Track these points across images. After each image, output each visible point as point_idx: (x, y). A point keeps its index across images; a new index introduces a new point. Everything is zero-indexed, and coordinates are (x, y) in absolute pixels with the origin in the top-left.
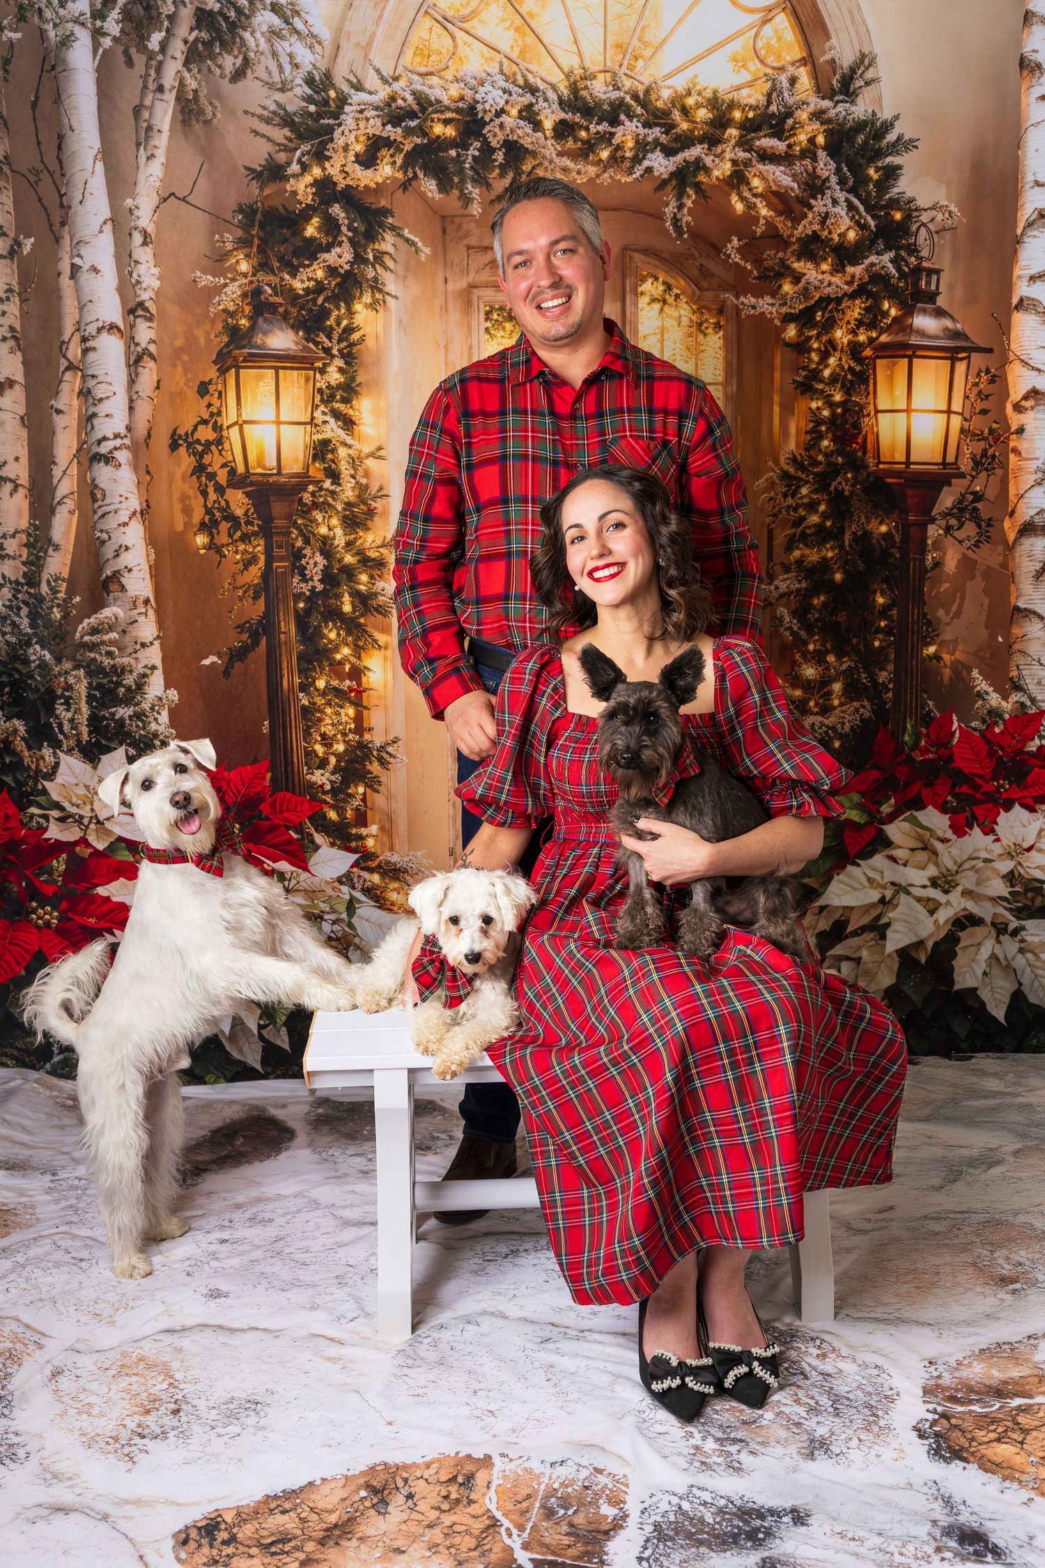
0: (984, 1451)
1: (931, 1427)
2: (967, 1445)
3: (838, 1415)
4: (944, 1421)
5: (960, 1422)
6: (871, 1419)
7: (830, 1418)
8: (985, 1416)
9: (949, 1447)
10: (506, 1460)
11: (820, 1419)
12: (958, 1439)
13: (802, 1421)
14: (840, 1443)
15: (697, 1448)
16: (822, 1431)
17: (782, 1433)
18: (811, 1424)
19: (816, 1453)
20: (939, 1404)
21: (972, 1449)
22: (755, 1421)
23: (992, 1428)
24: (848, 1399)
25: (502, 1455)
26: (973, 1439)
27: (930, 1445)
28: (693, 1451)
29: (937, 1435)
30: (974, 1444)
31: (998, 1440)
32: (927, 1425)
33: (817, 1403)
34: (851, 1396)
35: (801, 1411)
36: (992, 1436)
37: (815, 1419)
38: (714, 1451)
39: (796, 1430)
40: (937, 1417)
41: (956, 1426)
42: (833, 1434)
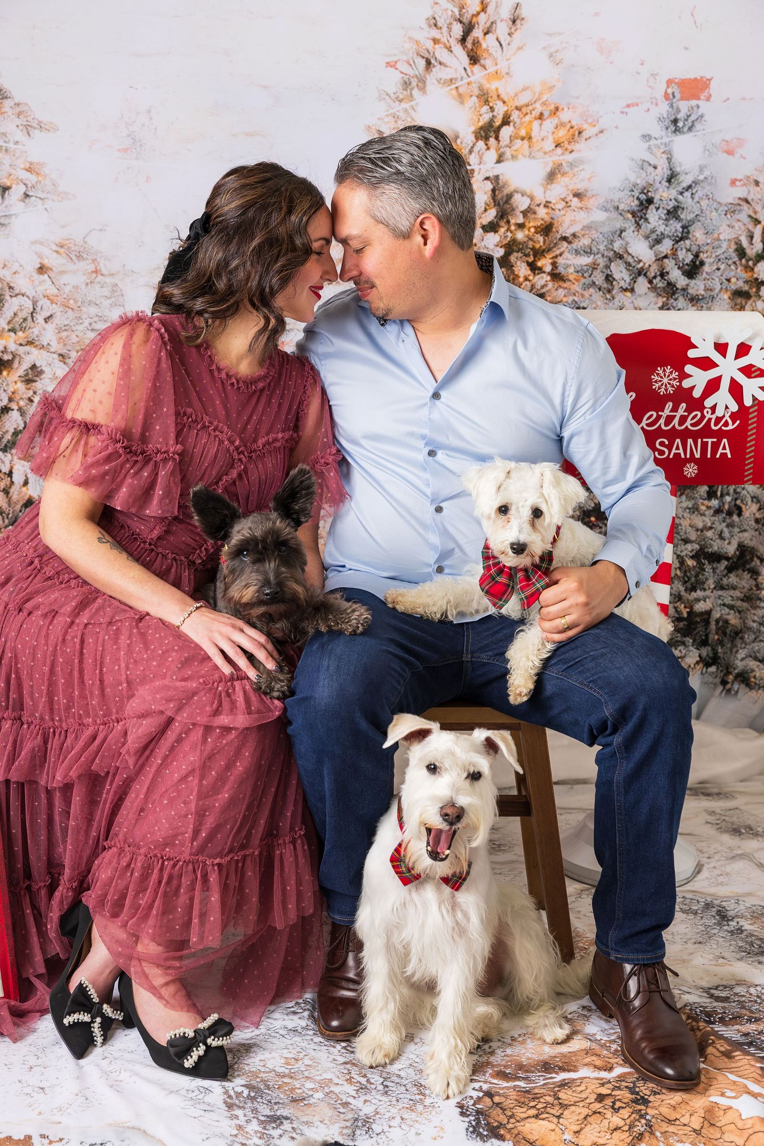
0: (520, 1128)
1: (474, 1105)
2: (505, 1121)
3: (386, 1093)
4: (487, 1100)
5: (503, 1100)
6: (418, 1097)
7: (379, 1097)
8: (528, 1092)
9: (488, 1124)
10: (46, 1141)
11: (368, 1097)
12: (498, 1116)
13: (350, 1100)
14: (383, 1121)
15: (240, 1127)
16: (368, 1110)
17: (328, 1112)
18: (357, 1103)
19: (358, 1132)
20: (485, 1082)
21: (510, 1126)
22: (304, 1099)
23: (532, 1104)
24: (399, 1076)
25: (43, 1136)
26: (511, 1117)
27: (470, 1122)
28: (235, 1132)
29: (479, 1112)
30: (512, 1120)
31: (536, 1117)
32: (472, 1102)
33: (368, 1081)
34: (403, 1074)
35: (351, 1089)
36: (533, 1112)
37: (363, 1098)
38: (256, 1132)
39: (342, 1110)
40: (481, 1094)
41: (498, 1104)
42: (377, 1113)
